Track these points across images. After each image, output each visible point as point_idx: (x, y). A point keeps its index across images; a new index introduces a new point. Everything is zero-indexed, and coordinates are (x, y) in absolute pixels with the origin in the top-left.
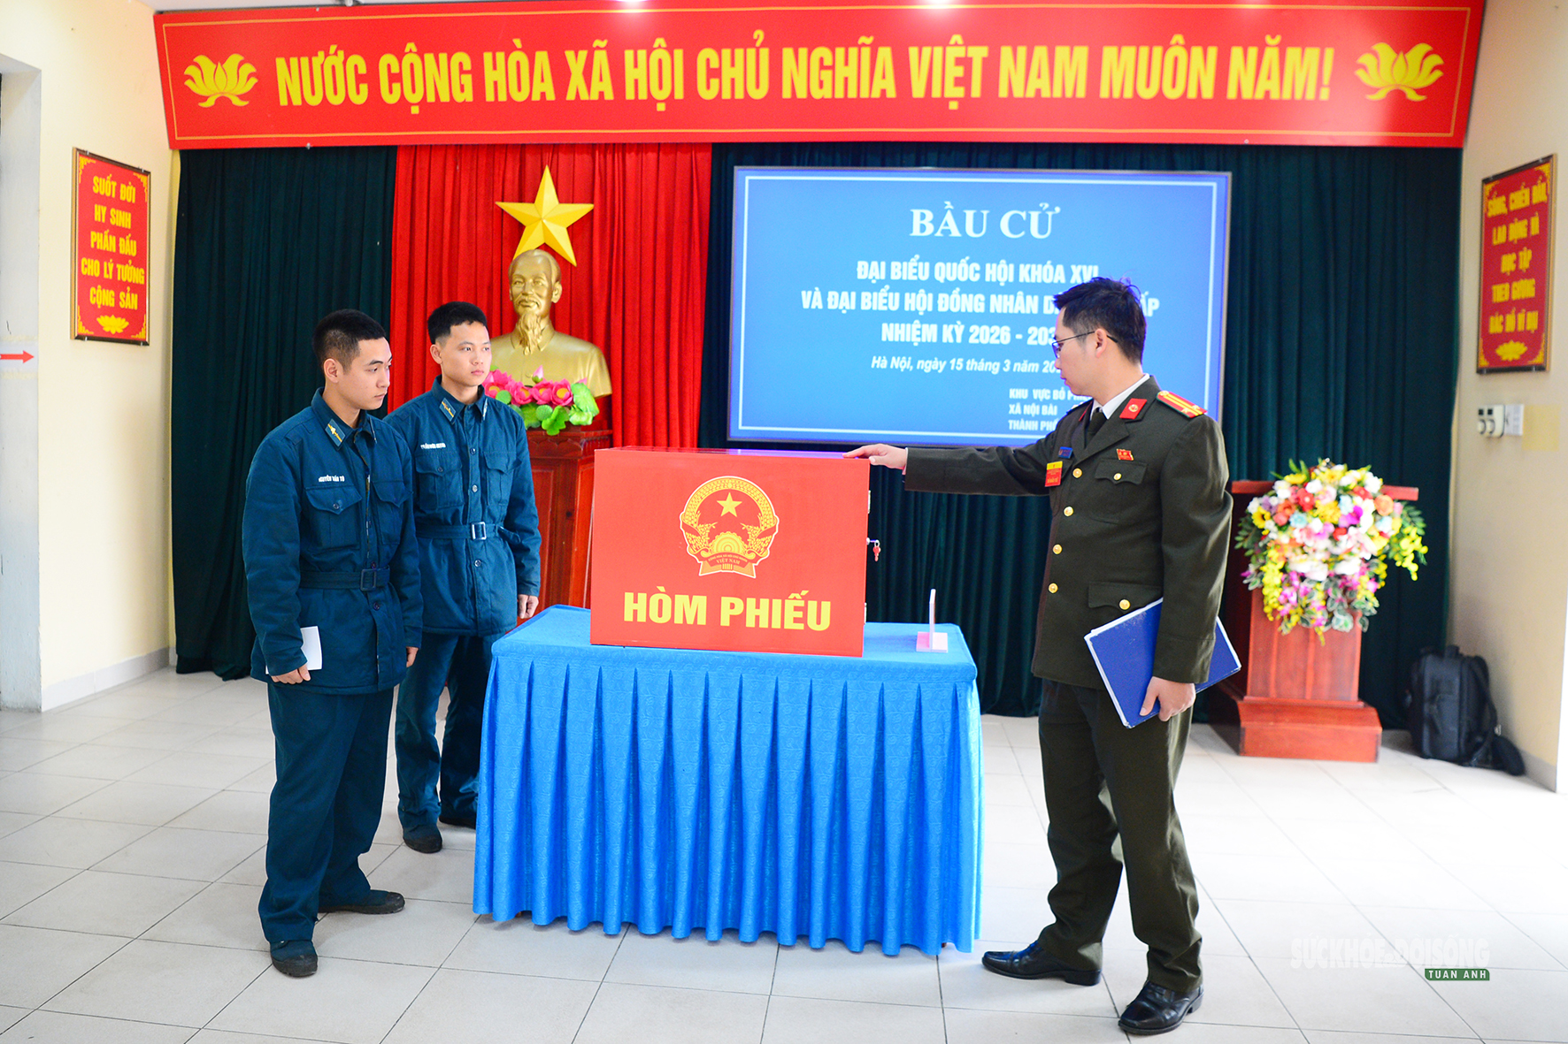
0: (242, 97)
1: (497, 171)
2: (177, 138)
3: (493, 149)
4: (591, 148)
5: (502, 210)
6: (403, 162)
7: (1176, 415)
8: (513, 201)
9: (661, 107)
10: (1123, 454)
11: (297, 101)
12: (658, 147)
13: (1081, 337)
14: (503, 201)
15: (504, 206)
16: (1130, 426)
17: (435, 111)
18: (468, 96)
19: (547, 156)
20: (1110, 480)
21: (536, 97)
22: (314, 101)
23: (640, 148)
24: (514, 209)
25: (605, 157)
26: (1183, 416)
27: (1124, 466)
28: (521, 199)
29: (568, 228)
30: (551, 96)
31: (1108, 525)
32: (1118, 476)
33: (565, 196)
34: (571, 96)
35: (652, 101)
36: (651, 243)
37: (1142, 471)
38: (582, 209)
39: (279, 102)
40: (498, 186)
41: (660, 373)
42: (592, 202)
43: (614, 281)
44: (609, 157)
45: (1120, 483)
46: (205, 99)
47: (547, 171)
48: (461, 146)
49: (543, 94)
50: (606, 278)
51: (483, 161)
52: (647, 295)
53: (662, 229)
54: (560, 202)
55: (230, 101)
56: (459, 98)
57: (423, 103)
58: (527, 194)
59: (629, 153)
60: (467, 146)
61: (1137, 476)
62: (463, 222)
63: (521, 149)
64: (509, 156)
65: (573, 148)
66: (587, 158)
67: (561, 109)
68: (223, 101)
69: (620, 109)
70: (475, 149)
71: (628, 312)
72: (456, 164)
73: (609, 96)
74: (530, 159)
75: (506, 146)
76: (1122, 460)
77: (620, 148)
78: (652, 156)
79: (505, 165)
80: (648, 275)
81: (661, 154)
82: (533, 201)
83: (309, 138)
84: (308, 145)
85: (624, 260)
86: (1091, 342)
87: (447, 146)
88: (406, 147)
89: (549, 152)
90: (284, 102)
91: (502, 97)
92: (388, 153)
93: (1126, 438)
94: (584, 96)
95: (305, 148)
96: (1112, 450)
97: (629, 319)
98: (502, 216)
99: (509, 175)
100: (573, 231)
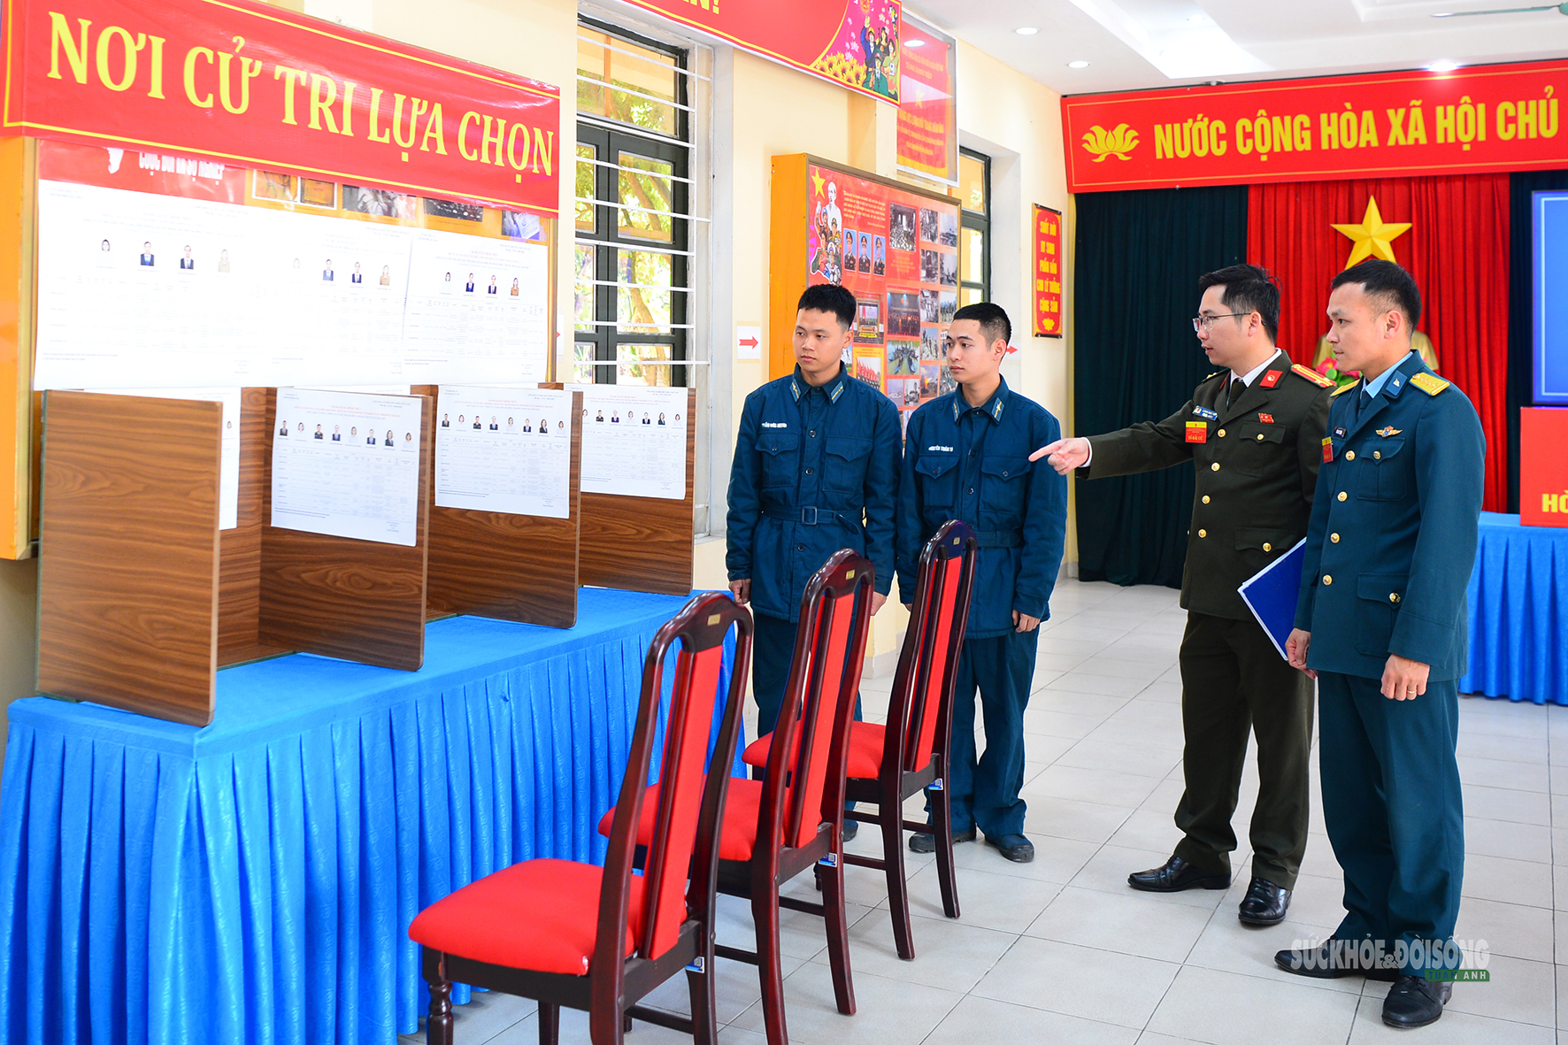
0: (1126, 154)
1: (1330, 199)
2: (1074, 185)
3: (1326, 184)
4: (1408, 180)
5: (1336, 230)
6: (1253, 197)
7: (1309, 384)
8: (1345, 223)
9: (1467, 148)
10: (1265, 417)
11: (1170, 155)
12: (1464, 178)
13: (1238, 316)
14: (1336, 223)
15: (1338, 227)
16: (1269, 393)
17: (1280, 158)
18: (1307, 146)
19: (1371, 188)
20: (1255, 440)
21: (1363, 144)
22: (1183, 154)
23: (1449, 178)
24: (1345, 229)
25: (1420, 187)
26: (1317, 386)
27: (1264, 427)
28: (1351, 221)
29: (1391, 243)
30: (1375, 143)
31: (1252, 478)
32: (1261, 437)
33: (1387, 218)
34: (1391, 142)
35: (1459, 143)
36: (1461, 251)
37: (1281, 432)
38: (1403, 227)
39: (1155, 156)
40: (1332, 212)
41: (1473, 352)
42: (1410, 221)
43: (1431, 283)
44: (1423, 187)
45: (1263, 442)
46: (1097, 156)
47: (1372, 201)
48: (1300, 183)
49: (1368, 142)
50: (1424, 279)
51: (1318, 195)
52: (1460, 290)
53: (1470, 240)
54: (1384, 222)
55: (1117, 157)
56: (1300, 147)
57: (1271, 153)
58: (1356, 217)
59: (1440, 182)
60: (1305, 182)
61: (1278, 436)
62: (1304, 240)
63: (1350, 183)
64: (1340, 189)
65: (1392, 181)
66: (1404, 188)
67: (1383, 152)
68: (1112, 158)
69: (1432, 149)
70: (1312, 184)
71: (1444, 305)
72: (1296, 196)
73: (1423, 141)
74: (1357, 191)
75: (1337, 182)
76: (1263, 422)
77: (1433, 179)
78: (1459, 185)
79: (1337, 195)
80: (1460, 277)
81: (1467, 183)
82: (1361, 222)
83: (1178, 182)
84: (1178, 186)
85: (1439, 265)
86: (1246, 321)
87: (1288, 184)
88: (1256, 185)
89: (1373, 185)
90: (1159, 156)
91: (1335, 146)
92: (1241, 190)
93: (1266, 404)
94: (1402, 142)
95: (1175, 189)
96: (1254, 414)
97: (1444, 310)
98: (1336, 236)
99: (1341, 204)
100: (1395, 244)
